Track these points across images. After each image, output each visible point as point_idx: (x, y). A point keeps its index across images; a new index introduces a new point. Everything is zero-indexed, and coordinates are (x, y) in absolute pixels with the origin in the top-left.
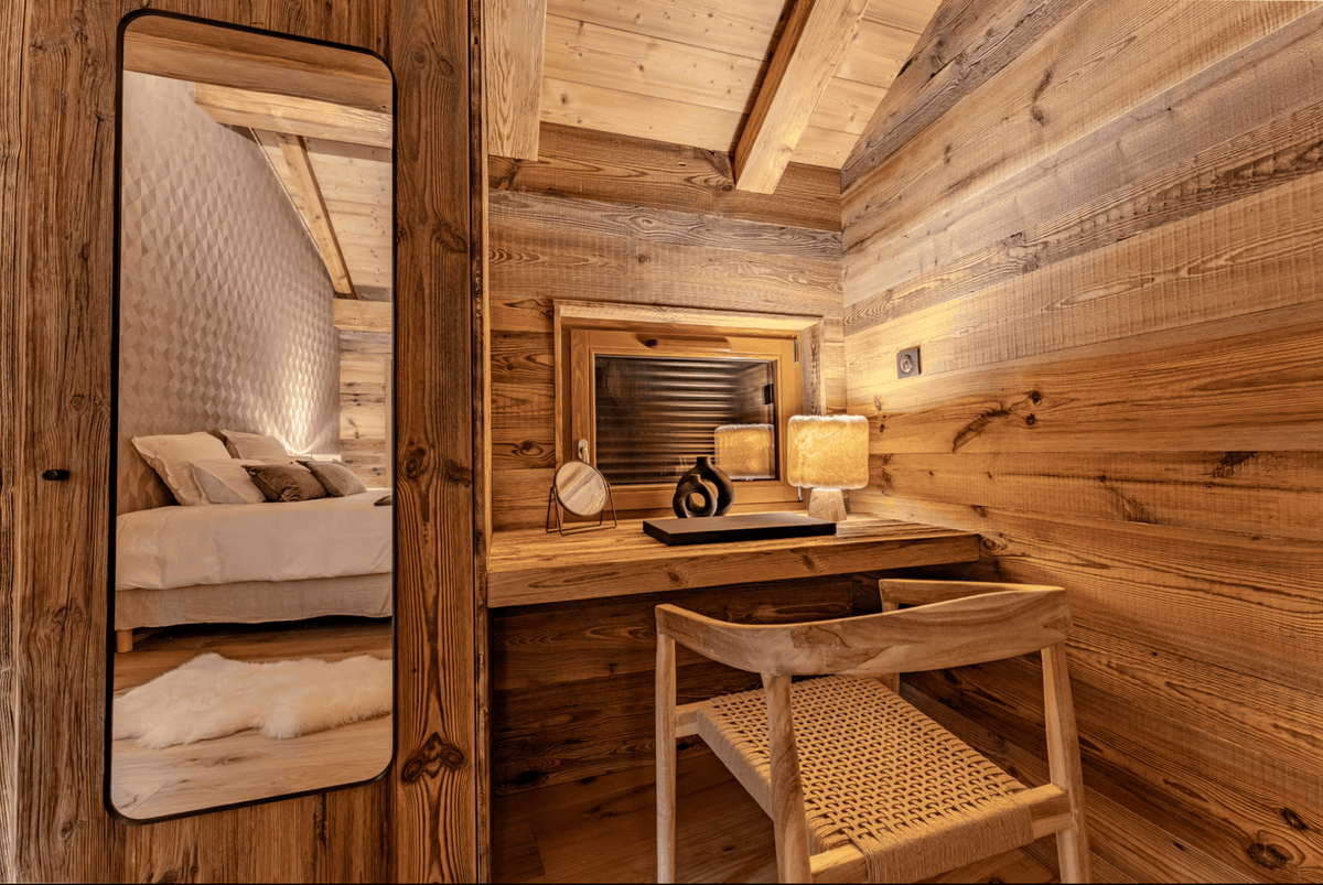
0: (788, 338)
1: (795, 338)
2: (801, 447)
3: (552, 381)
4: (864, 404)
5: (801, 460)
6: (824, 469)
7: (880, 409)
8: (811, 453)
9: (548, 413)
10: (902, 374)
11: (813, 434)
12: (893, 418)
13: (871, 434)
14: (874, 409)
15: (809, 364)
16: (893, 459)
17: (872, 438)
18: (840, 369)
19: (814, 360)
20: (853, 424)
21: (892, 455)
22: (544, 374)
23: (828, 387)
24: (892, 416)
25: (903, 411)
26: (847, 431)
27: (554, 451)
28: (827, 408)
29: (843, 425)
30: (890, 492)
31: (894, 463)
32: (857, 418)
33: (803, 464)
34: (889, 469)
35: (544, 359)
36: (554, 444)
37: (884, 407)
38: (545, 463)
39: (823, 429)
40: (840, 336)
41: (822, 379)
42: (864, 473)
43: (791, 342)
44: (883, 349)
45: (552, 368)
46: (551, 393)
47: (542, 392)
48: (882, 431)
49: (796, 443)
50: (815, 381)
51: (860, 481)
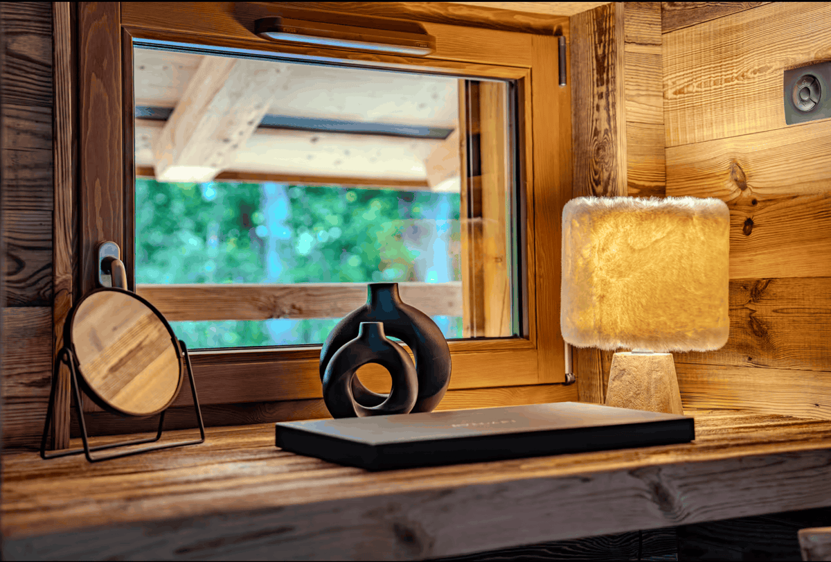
0: (545, 31)
1: (559, 33)
2: (598, 263)
3: (48, 100)
4: (708, 177)
5: (598, 291)
6: (646, 310)
7: (743, 186)
8: (621, 275)
9: (39, 174)
10: (794, 114)
11: (626, 234)
12: (773, 206)
13: (732, 240)
14: (731, 186)
15: (590, 89)
16: (773, 289)
17: (735, 247)
18: (653, 101)
19: (600, 82)
20: (706, 215)
21: (770, 281)
22: (30, 83)
23: (631, 138)
24: (770, 200)
25: (799, 189)
26: (695, 229)
27: (52, 265)
28: (630, 185)
29: (685, 216)
30: (766, 359)
31: (775, 297)
32: (711, 203)
33: (602, 297)
34: (763, 310)
35: (29, 46)
36: (53, 249)
37: (751, 183)
38: (30, 293)
39: (645, 224)
40: (655, 33)
41: (621, 120)
42: (720, 319)
43: (553, 40)
44: (753, 62)
45: (50, 69)
46: (47, 128)
47: (24, 124)
48: (747, 233)
49: (586, 253)
50: (604, 125)
51: (716, 334)
